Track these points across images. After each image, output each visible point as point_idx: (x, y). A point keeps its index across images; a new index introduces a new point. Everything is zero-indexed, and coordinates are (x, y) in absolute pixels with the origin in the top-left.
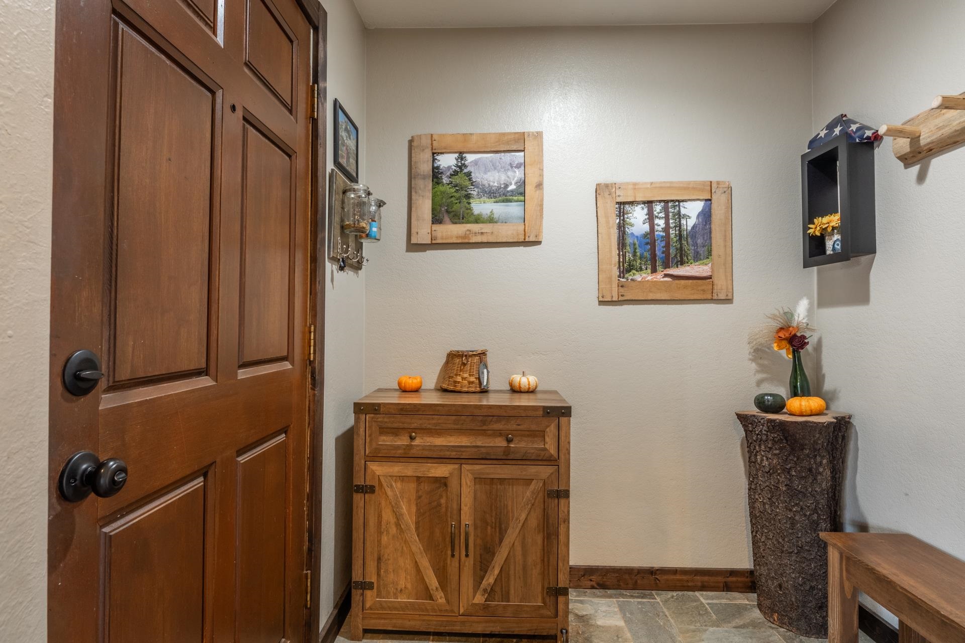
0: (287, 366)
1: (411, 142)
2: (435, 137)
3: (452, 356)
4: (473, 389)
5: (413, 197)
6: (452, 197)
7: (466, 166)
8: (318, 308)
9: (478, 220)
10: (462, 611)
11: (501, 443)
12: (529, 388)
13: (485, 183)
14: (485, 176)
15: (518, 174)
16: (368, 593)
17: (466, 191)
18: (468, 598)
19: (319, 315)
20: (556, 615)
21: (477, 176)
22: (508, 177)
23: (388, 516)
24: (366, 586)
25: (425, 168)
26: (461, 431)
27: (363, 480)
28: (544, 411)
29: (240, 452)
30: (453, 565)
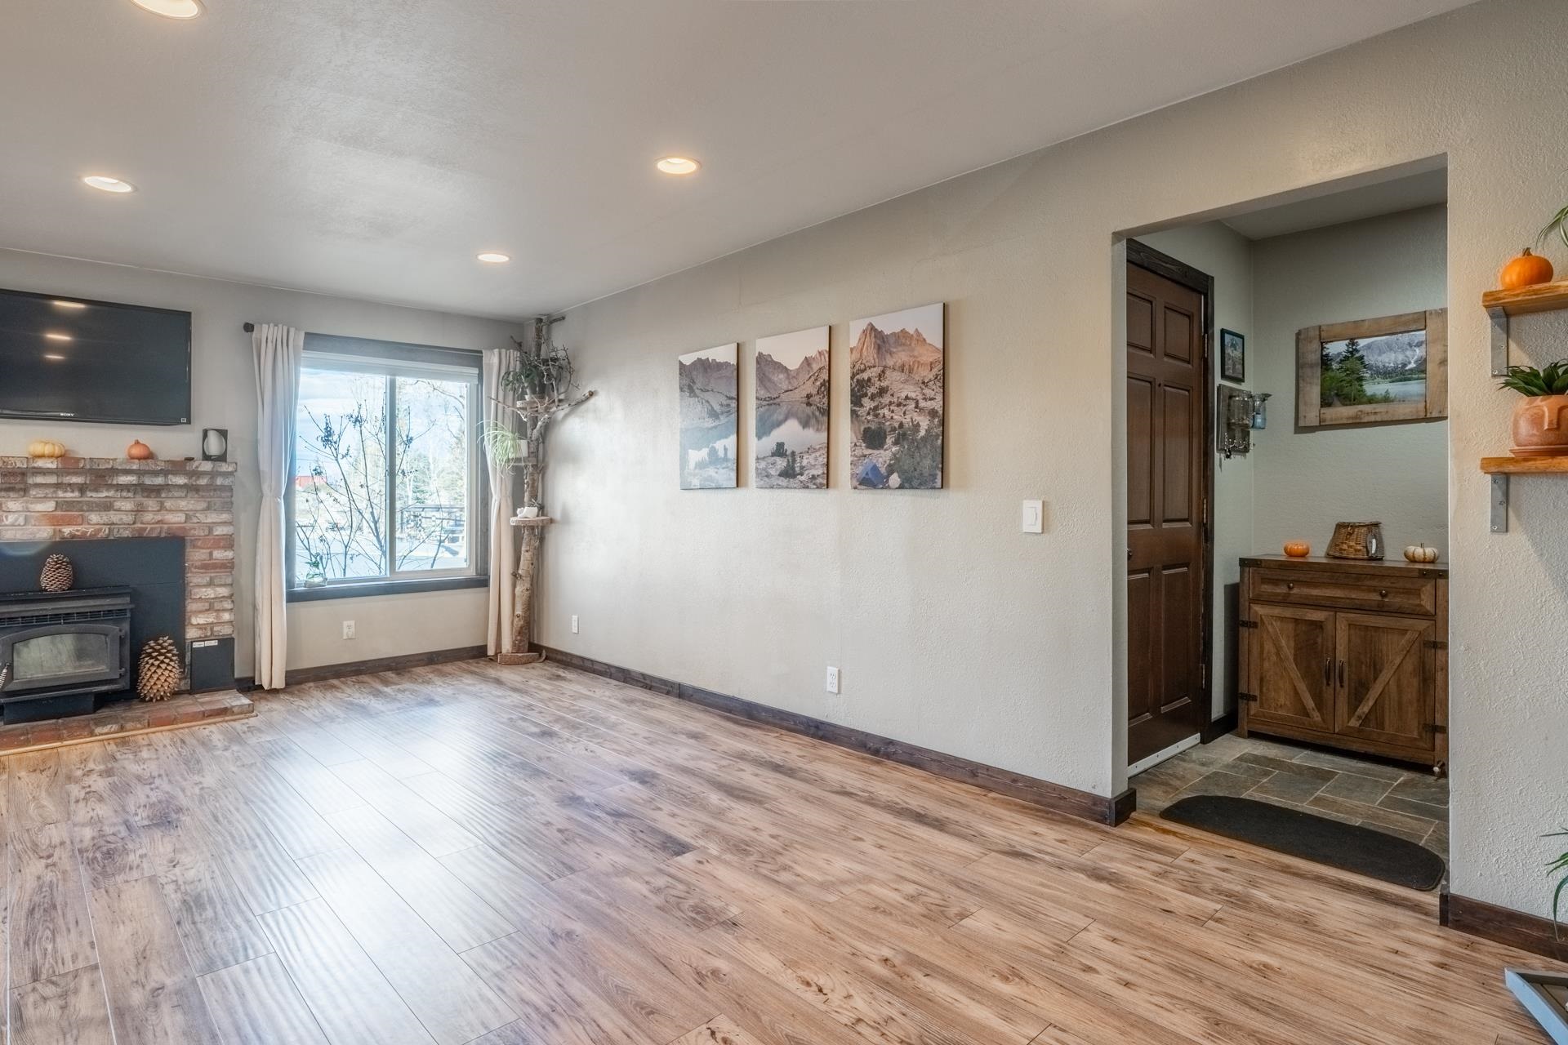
0: (1188, 524)
1: (1298, 334)
2: (1323, 328)
3: (1340, 526)
4: (1361, 557)
5: (1301, 385)
6: (1342, 381)
7: (1357, 351)
8: (1209, 488)
9: (1371, 400)
10: (1337, 731)
11: (1376, 597)
12: (1425, 558)
13: (1380, 365)
14: (1380, 358)
15: (1419, 352)
16: (1252, 704)
17: (1358, 374)
18: (1343, 721)
19: (1210, 493)
20: (1433, 749)
21: (1370, 359)
22: (1407, 356)
23: (1269, 646)
24: (1250, 698)
25: (1315, 357)
26: (1337, 585)
27: (1247, 617)
28: (1419, 573)
29: (1166, 568)
30: (1328, 693)
